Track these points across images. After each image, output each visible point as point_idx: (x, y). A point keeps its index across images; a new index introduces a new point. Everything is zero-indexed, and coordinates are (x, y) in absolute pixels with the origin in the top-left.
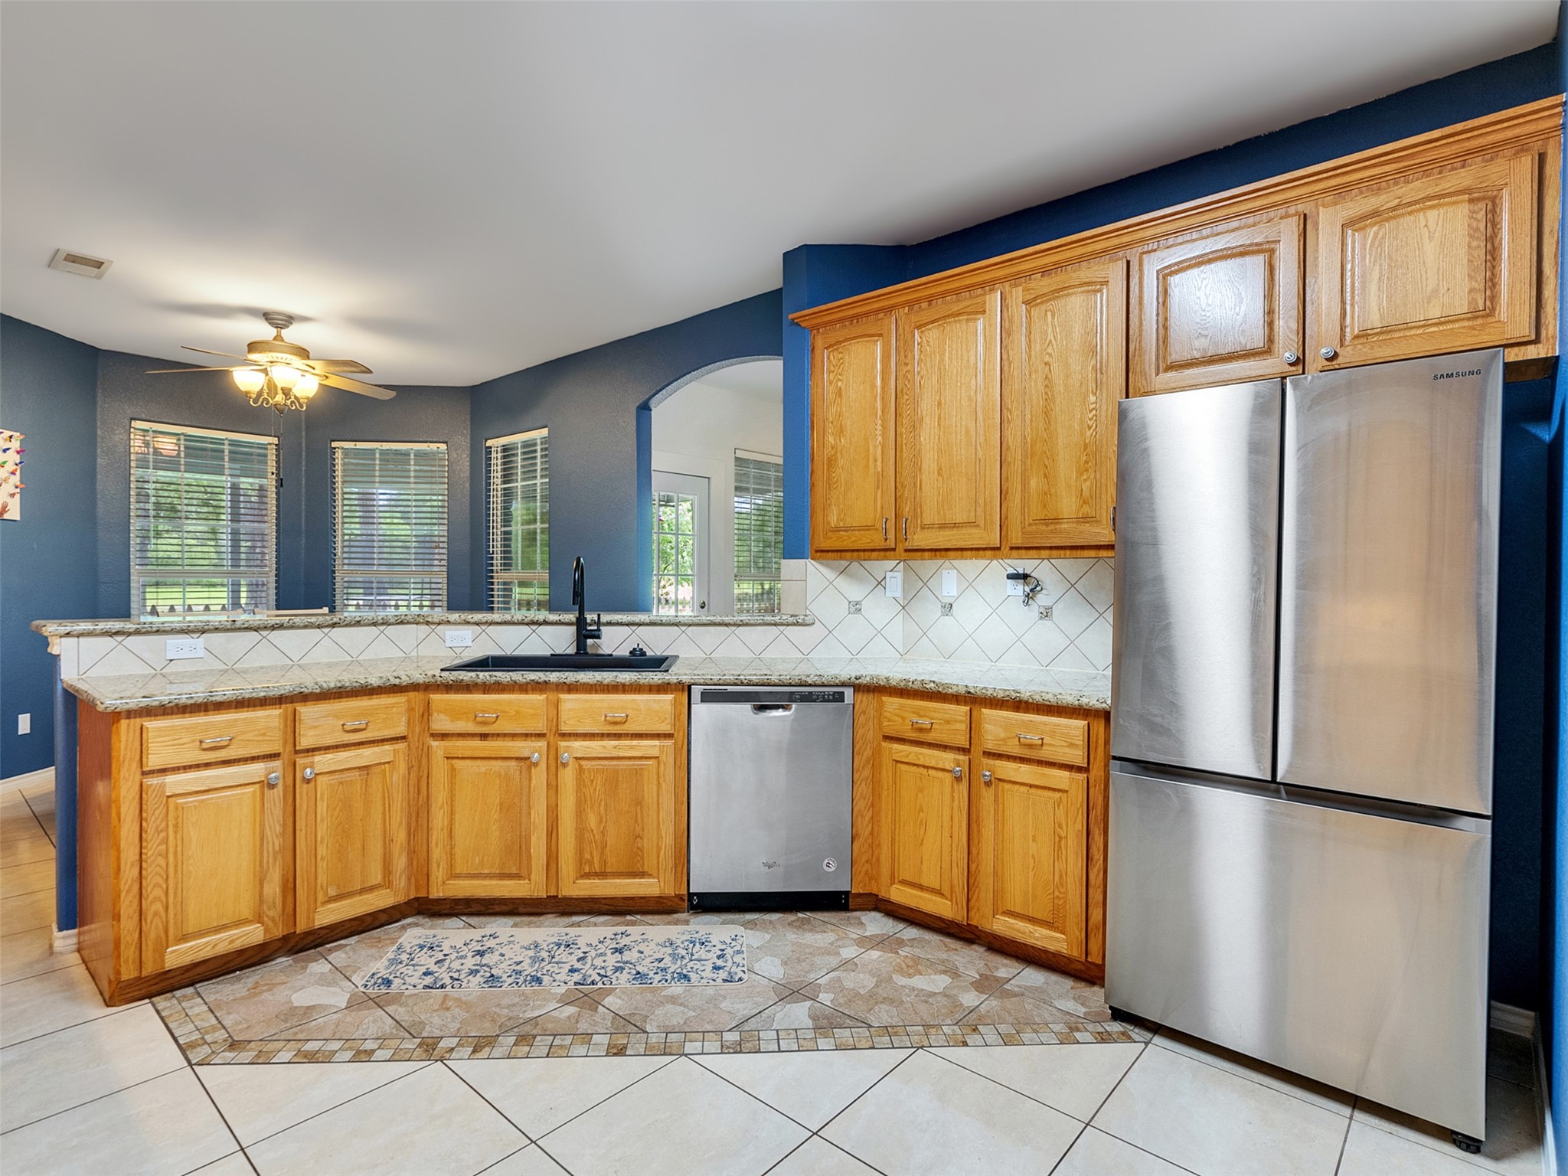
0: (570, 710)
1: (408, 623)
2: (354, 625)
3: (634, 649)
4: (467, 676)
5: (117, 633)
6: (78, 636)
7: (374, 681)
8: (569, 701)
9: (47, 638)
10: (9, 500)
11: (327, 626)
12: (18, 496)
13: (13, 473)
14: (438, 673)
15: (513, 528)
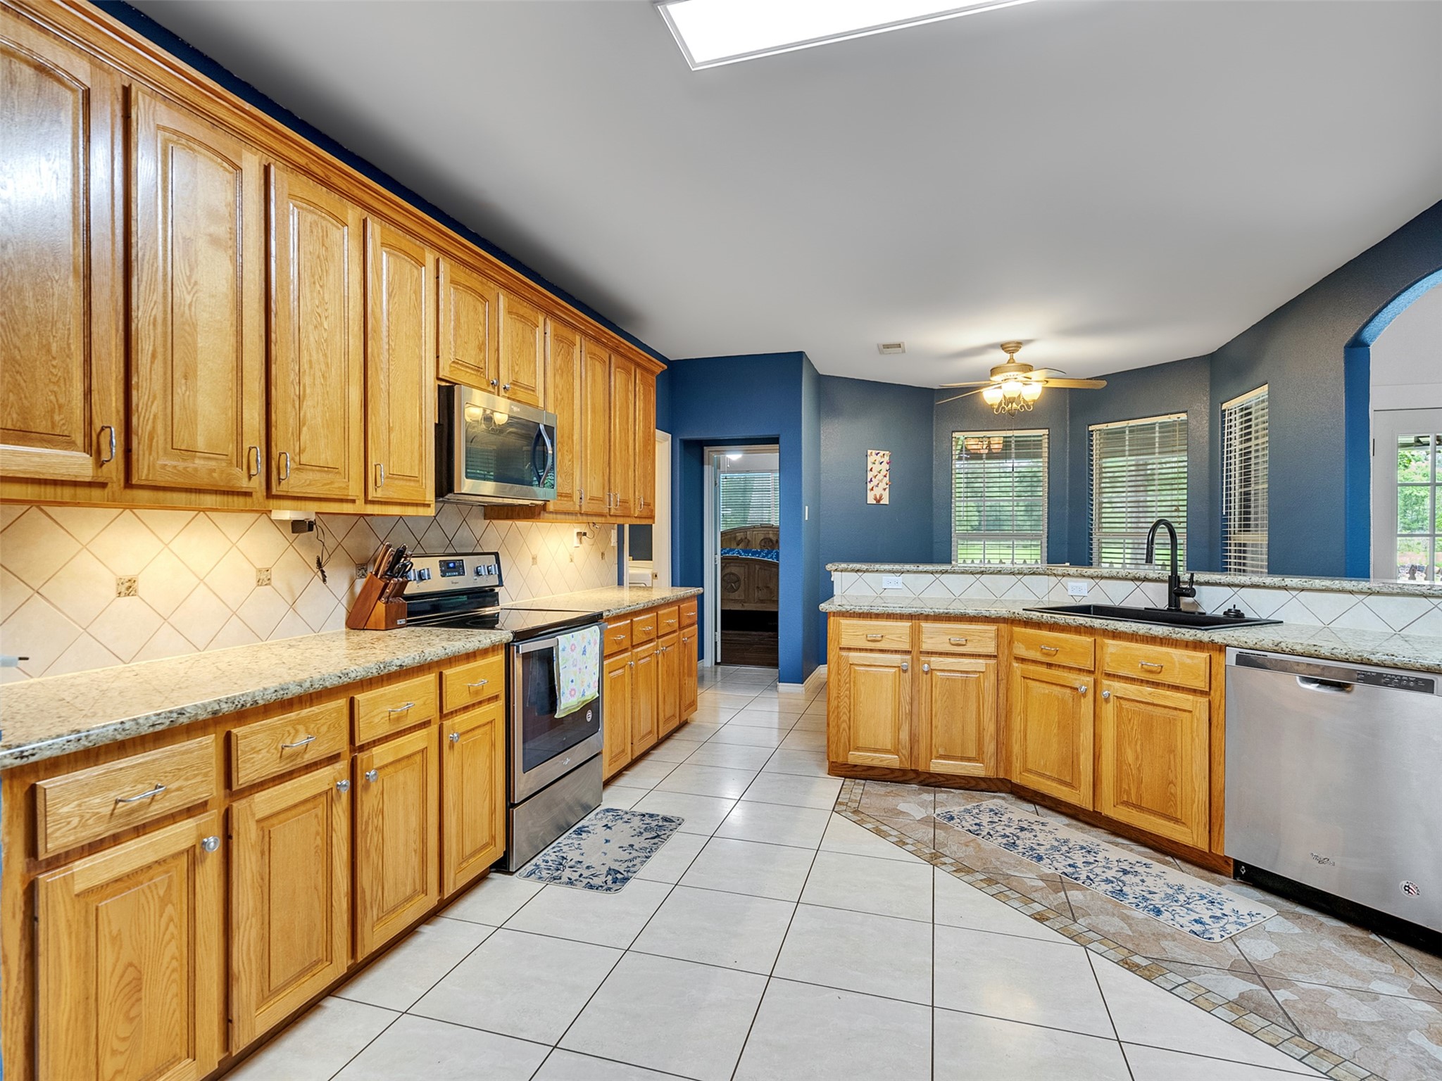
0: (1111, 653)
1: (1040, 574)
2: (996, 574)
3: (1230, 610)
4: (1046, 617)
5: (858, 571)
6: (842, 571)
7: (971, 611)
8: (1112, 646)
9: (830, 572)
10: (883, 492)
11: (978, 573)
12: (887, 490)
13: (885, 476)
14: (1022, 612)
15: (1252, 488)
